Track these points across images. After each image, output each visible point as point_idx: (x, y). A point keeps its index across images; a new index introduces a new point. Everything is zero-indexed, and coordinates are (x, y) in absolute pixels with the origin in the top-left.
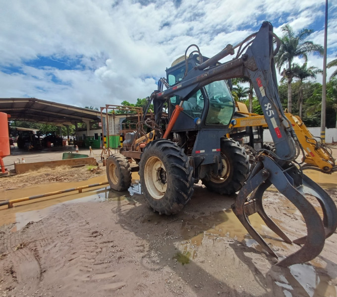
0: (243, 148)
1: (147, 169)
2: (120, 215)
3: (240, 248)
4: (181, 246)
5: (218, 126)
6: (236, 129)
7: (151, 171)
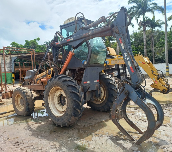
0: (113, 79)
1: (50, 96)
2: (32, 131)
3: (115, 139)
4: (79, 142)
5: (97, 65)
6: (108, 66)
7: (53, 97)
